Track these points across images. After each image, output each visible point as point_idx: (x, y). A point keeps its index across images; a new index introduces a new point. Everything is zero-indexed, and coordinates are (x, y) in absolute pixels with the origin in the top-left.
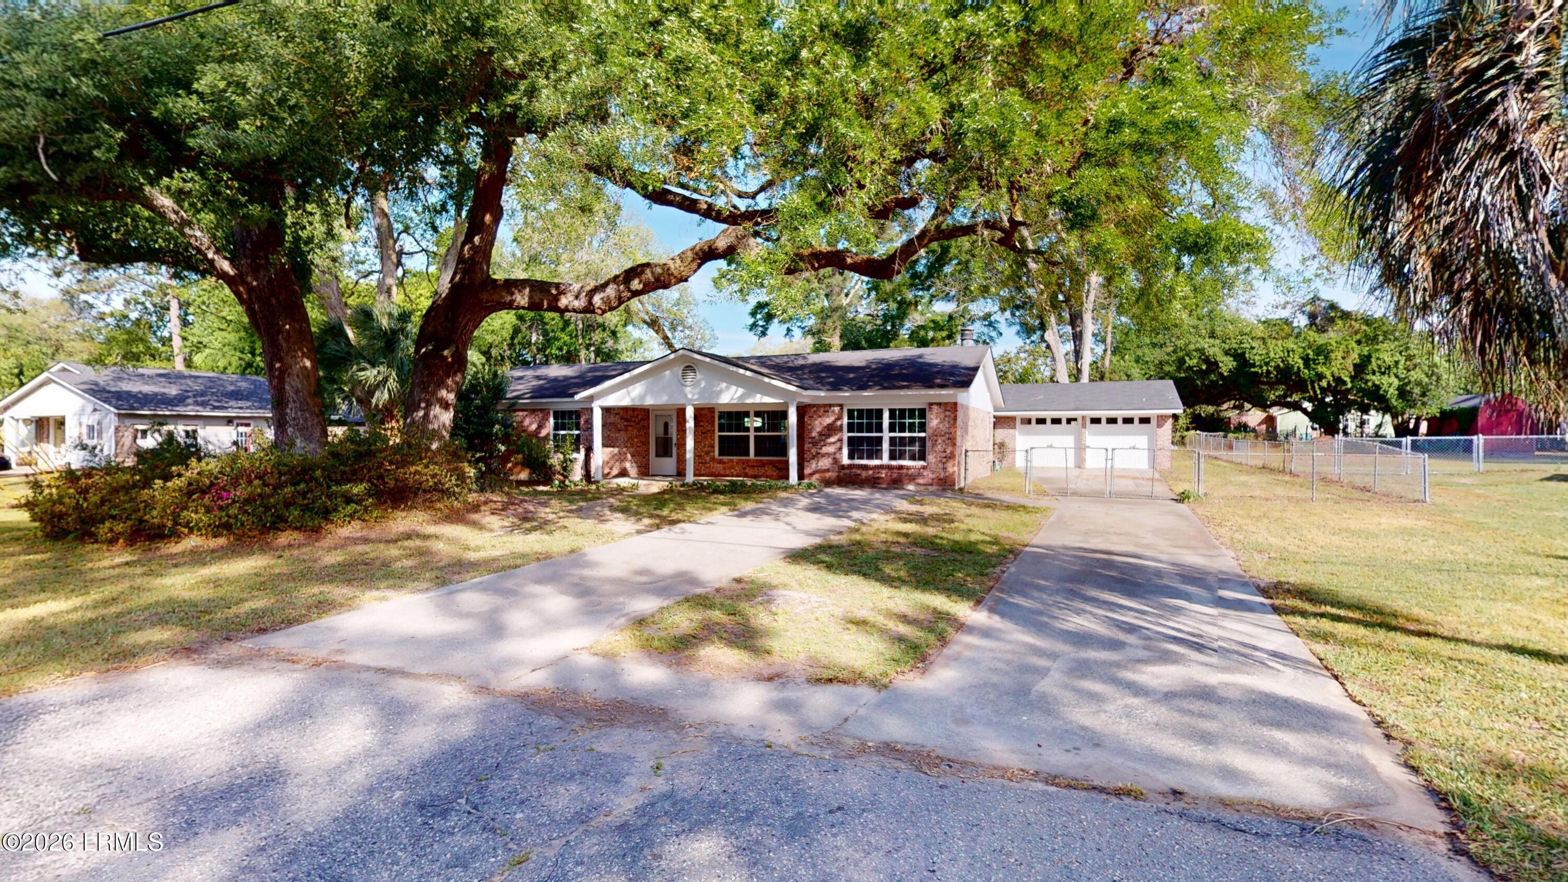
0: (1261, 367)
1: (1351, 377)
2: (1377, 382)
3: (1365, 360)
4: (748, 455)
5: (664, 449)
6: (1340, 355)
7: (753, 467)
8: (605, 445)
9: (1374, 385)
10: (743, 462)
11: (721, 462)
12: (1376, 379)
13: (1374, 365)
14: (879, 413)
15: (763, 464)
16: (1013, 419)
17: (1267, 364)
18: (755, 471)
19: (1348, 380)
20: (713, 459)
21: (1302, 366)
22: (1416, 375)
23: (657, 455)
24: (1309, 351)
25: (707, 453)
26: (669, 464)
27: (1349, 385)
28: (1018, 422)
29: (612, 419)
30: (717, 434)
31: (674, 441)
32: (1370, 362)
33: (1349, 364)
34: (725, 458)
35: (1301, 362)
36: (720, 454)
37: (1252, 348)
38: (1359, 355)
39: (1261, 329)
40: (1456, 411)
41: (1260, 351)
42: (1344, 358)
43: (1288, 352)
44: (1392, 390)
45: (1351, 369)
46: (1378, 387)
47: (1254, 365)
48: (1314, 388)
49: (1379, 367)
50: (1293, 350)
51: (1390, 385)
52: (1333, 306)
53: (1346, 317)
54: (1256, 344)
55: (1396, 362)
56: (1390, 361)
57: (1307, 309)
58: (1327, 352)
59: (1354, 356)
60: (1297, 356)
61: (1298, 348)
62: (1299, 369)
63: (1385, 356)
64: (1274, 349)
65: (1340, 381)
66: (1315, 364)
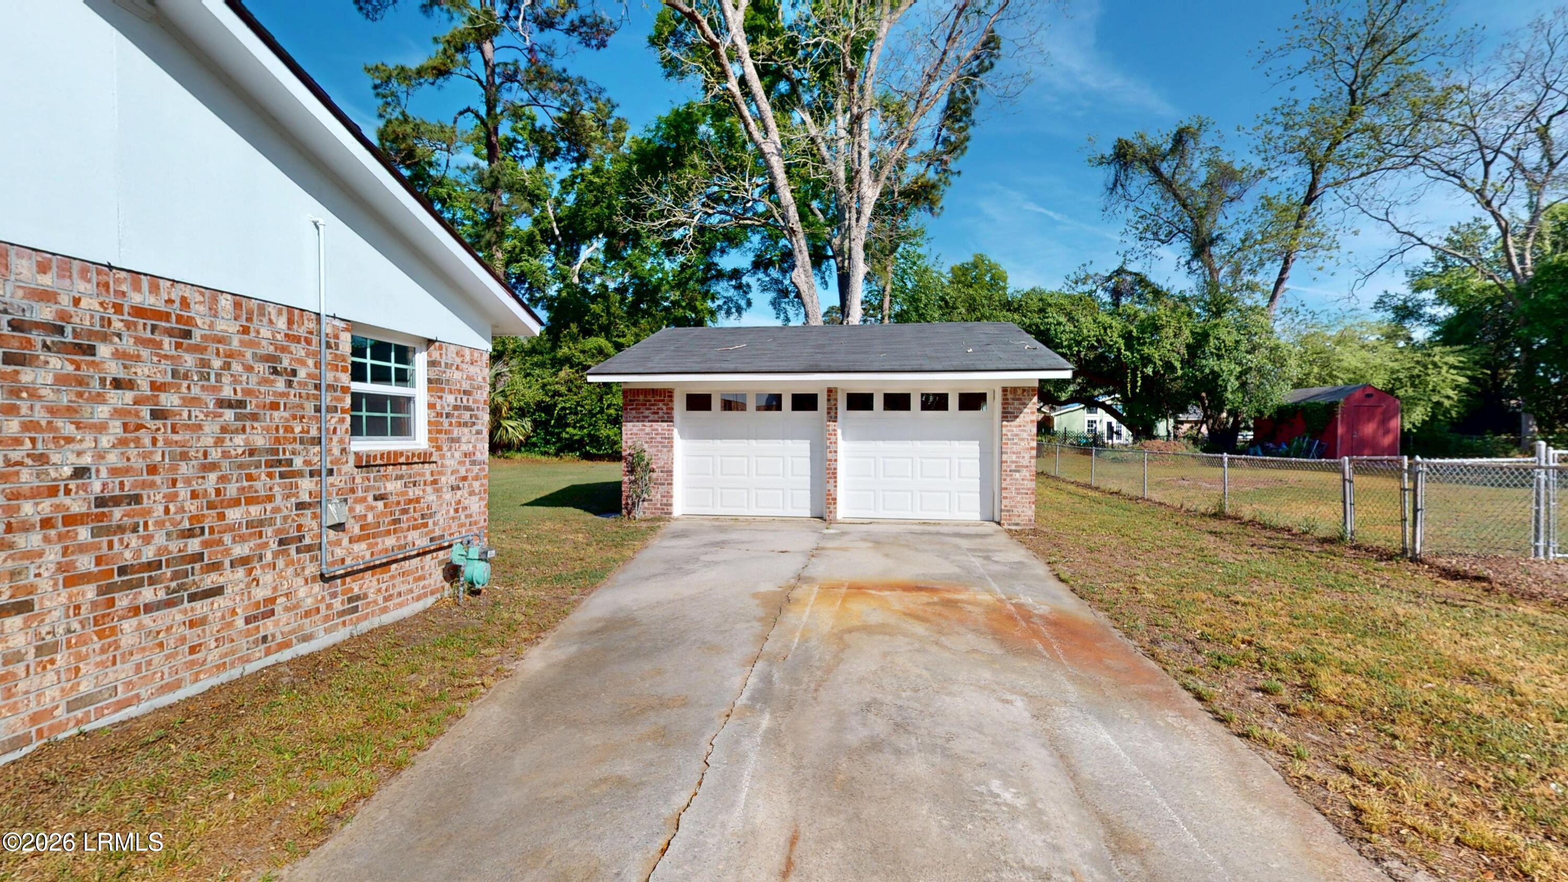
1: (1182, 362)
2: (1216, 368)
3: (1201, 338)
6: (1170, 332)
9: (1213, 372)
12: (1212, 363)
13: (1212, 342)
16: (664, 395)
17: (1078, 344)
19: (1178, 365)
21: (1123, 347)
22: (1254, 360)
24: (1132, 328)
27: (1180, 372)
28: (679, 404)
32: (1208, 342)
33: (1181, 344)
35: (1121, 342)
37: (1059, 324)
38: (1191, 332)
39: (1065, 302)
40: (1303, 408)
41: (1069, 327)
42: (1175, 336)
43: (1105, 329)
44: (1232, 379)
45: (1183, 351)
46: (1216, 375)
47: (1060, 345)
48: (1134, 376)
49: (1219, 349)
50: (1111, 327)
51: (1231, 372)
52: (1141, 280)
53: (1157, 293)
54: (1063, 319)
55: (1237, 342)
56: (1229, 340)
57: (1111, 285)
58: (1153, 326)
59: (1187, 333)
60: (1115, 335)
61: (1117, 324)
62: (1119, 350)
63: (1222, 333)
64: (1089, 328)
65: (1169, 366)
66: (1139, 344)
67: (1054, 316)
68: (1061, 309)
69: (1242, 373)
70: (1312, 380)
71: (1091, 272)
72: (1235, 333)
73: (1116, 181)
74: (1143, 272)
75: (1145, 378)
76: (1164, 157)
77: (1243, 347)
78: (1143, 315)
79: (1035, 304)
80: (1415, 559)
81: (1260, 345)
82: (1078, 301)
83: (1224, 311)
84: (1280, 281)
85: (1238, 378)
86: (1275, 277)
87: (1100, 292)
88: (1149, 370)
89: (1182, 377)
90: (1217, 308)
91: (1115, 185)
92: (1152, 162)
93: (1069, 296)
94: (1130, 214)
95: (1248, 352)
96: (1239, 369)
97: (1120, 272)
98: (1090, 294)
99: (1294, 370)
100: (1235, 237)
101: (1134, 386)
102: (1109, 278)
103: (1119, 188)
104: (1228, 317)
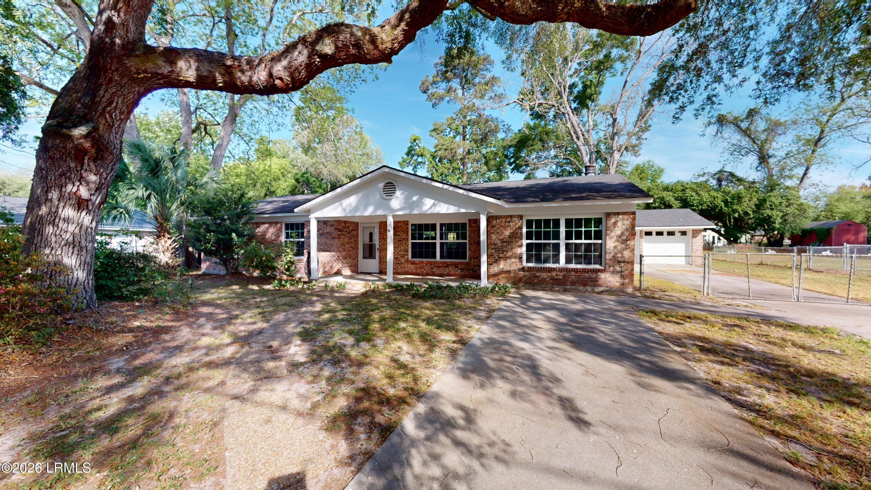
0: (697, 206)
1: (753, 211)
2: (770, 214)
3: (762, 201)
4: (434, 257)
5: (370, 253)
6: (747, 199)
7: (439, 267)
8: (320, 250)
9: (768, 215)
10: (431, 263)
11: (413, 263)
12: (768, 212)
13: (768, 204)
14: (557, 223)
15: (447, 265)
18: (441, 271)
19: (751, 213)
20: (407, 261)
21: (723, 206)
22: (790, 210)
23: (364, 258)
24: (728, 198)
25: (403, 256)
26: (373, 264)
27: (752, 216)
29: (328, 229)
30: (410, 241)
31: (377, 247)
33: (752, 204)
34: (417, 260)
35: (722, 204)
36: (412, 257)
37: (692, 196)
38: (758, 199)
39: (694, 186)
40: (816, 230)
41: (696, 197)
42: (749, 201)
43: (714, 198)
44: (778, 218)
45: (753, 207)
46: (770, 217)
47: (693, 206)
48: (730, 218)
49: (771, 206)
50: (717, 197)
51: (777, 216)
52: (732, 174)
53: (740, 180)
54: (693, 194)
55: (781, 203)
56: (777, 202)
57: (717, 176)
58: (739, 198)
59: (755, 199)
60: (720, 200)
61: (719, 195)
62: (721, 207)
63: (773, 199)
64: (706, 197)
65: (746, 213)
66: (732, 204)
67: (689, 193)
68: (693, 190)
69: (783, 216)
70: (821, 218)
71: (706, 171)
72: (780, 198)
73: (718, 131)
74: (733, 171)
75: (735, 218)
76: (742, 121)
77: (783, 205)
78: (733, 192)
79: (680, 188)
80: (810, 270)
81: (793, 204)
82: (700, 185)
83: (774, 189)
84: (805, 174)
85: (781, 218)
86: (803, 172)
87: (711, 180)
88: (736, 215)
89: (753, 218)
90: (771, 187)
91: (717, 133)
92: (736, 123)
93: (695, 183)
94: (725, 144)
95: (787, 206)
96: (781, 214)
97: (721, 171)
98: (706, 182)
99: (811, 213)
100: (781, 154)
101: (730, 222)
102: (715, 174)
103: (719, 135)
104: (775, 193)
